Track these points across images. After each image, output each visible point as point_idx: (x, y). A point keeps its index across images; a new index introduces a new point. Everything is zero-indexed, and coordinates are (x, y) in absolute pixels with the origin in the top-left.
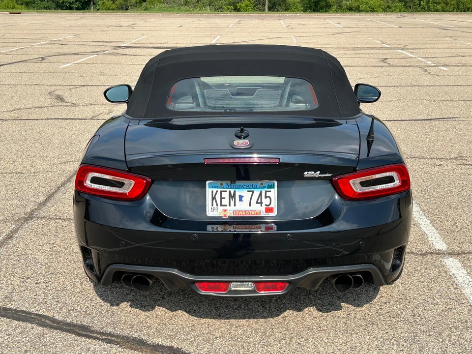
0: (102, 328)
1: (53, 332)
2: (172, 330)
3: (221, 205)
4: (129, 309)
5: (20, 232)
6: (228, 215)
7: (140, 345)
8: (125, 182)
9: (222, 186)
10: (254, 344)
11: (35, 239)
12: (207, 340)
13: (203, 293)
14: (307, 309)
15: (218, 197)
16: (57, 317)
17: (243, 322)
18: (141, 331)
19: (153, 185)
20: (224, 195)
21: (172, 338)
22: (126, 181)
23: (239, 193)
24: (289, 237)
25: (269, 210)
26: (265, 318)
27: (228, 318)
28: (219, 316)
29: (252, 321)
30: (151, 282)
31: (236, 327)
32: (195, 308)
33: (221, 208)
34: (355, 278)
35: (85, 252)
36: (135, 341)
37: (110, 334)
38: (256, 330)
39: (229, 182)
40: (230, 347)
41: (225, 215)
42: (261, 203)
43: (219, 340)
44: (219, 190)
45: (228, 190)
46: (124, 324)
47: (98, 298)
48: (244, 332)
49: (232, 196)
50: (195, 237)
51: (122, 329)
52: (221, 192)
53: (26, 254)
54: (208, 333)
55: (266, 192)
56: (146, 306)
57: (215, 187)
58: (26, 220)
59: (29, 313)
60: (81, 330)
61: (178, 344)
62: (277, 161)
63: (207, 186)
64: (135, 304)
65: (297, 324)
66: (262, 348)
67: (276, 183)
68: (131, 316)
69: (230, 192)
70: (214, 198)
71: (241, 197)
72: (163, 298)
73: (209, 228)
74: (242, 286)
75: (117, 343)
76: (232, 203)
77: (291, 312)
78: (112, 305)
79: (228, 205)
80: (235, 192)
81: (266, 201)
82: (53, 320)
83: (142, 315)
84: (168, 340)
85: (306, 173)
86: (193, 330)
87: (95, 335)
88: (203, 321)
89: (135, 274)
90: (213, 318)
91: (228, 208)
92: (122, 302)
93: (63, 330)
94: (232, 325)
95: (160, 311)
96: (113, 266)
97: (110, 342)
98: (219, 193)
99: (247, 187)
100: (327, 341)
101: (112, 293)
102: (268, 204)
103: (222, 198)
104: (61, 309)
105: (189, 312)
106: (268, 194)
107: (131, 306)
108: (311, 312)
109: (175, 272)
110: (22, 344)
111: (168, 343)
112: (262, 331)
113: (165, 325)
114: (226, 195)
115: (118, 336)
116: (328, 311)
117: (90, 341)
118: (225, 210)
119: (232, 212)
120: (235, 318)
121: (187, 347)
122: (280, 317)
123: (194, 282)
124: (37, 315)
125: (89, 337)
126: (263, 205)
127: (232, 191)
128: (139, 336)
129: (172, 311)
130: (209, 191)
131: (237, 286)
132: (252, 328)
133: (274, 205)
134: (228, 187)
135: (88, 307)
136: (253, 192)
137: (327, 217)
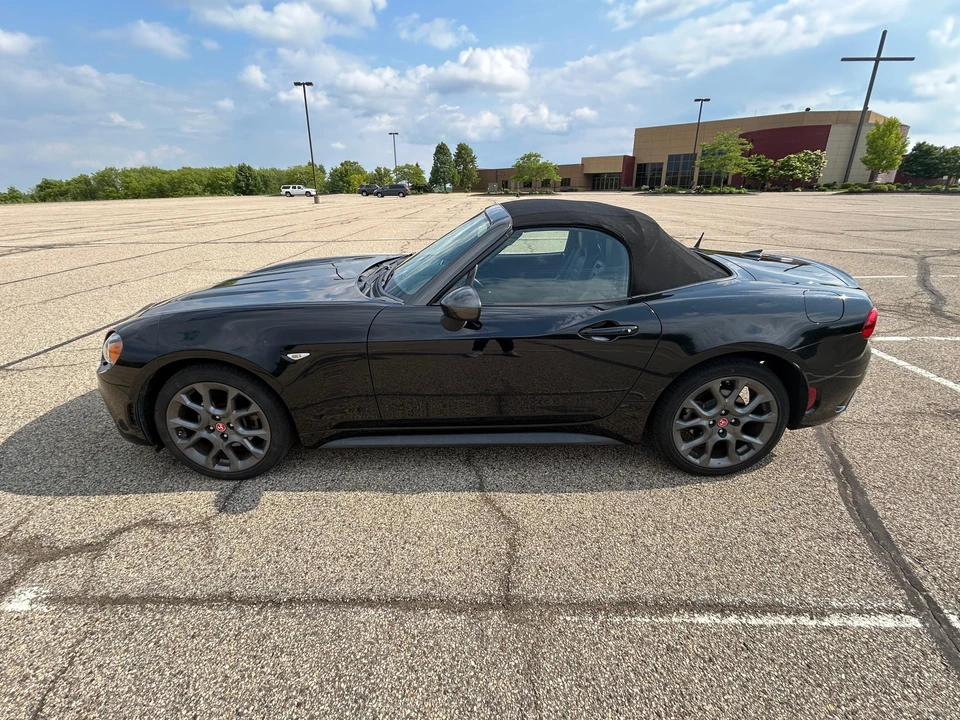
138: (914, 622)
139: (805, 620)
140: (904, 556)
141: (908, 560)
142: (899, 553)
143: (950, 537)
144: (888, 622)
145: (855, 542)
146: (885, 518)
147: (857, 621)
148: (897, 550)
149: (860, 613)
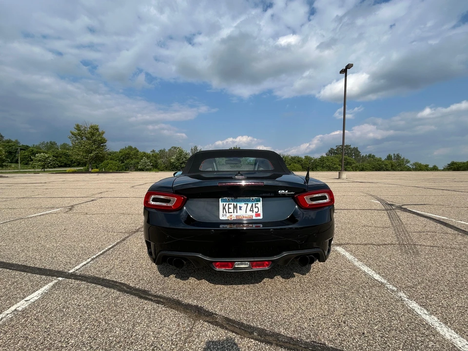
0: (156, 292)
1: (125, 295)
2: (198, 293)
3: (229, 213)
4: (174, 279)
5: (130, 238)
6: (233, 219)
7: (177, 305)
8: (172, 200)
9: (229, 201)
10: (249, 303)
11: (135, 241)
12: (220, 300)
13: (218, 269)
14: (276, 277)
15: (227, 208)
16: (131, 285)
17: (240, 286)
18: (179, 294)
19: (188, 201)
20: (230, 206)
21: (198, 299)
22: (171, 198)
23: (239, 205)
24: (272, 231)
25: (258, 215)
26: (253, 283)
27: (231, 284)
28: (226, 282)
29: (246, 286)
30: (185, 262)
31: (237, 290)
32: (212, 278)
33: (228, 215)
34: (310, 257)
35: (148, 244)
36: (175, 301)
37: (160, 297)
38: (249, 292)
39: (233, 198)
40: (234, 305)
41: (231, 219)
42: (253, 211)
43: (227, 300)
44: (227, 203)
45: (233, 203)
46: (170, 289)
47: (158, 272)
48: (242, 293)
49: (235, 207)
50: (212, 232)
51: (168, 293)
52: (229, 204)
53: (128, 248)
54: (220, 295)
55: (255, 204)
56: (184, 277)
57: (225, 202)
58: (135, 232)
59: (116, 282)
60: (143, 294)
61: (201, 304)
62: (262, 184)
63: (220, 201)
64: (178, 276)
65: (273, 287)
66: (254, 306)
67: (261, 199)
68: (175, 283)
69: (234, 204)
70: (224, 208)
71: (240, 208)
72: (194, 271)
73: (221, 226)
74: (242, 264)
75: (163, 303)
76: (235, 211)
77: (267, 279)
78: (165, 276)
79: (233, 212)
80: (237, 204)
81: (256, 210)
82: (128, 287)
83: (181, 282)
84: (195, 301)
85: (280, 191)
86: (211, 293)
87: (150, 297)
88: (217, 286)
89: (175, 257)
90: (223, 284)
91: (232, 214)
92: (171, 274)
93: (131, 294)
94: (234, 289)
95: (192, 280)
96: (162, 252)
97: (158, 302)
98: (227, 205)
99: (244, 201)
100: (293, 299)
101: (167, 269)
102: (257, 211)
103: (229, 208)
104: (135, 279)
105: (209, 281)
106: (257, 205)
107: (176, 277)
108: (278, 279)
109: (200, 256)
110: (102, 305)
111: (195, 303)
112: (253, 293)
113: (194, 289)
114: (231, 206)
115: (164, 298)
116: (288, 278)
117: (146, 302)
118: (231, 216)
119: (235, 216)
120: (236, 284)
121: (207, 306)
122: (262, 283)
123: (212, 262)
124: (120, 283)
125: (146, 299)
126: (254, 212)
127: (235, 204)
128: (177, 297)
129: (199, 280)
130: (221, 204)
131: (238, 265)
132: (246, 290)
133: (261, 212)
134: (233, 201)
135: (151, 278)
136: (248, 204)
137: (293, 219)
138: (71, 271)
139: (94, 257)
140: (85, 282)
141: (83, 282)
142: (88, 282)
143: (74, 301)
144: (77, 267)
145: (103, 275)
146: (102, 288)
147: (85, 263)
148: (89, 282)
149: (85, 265)
